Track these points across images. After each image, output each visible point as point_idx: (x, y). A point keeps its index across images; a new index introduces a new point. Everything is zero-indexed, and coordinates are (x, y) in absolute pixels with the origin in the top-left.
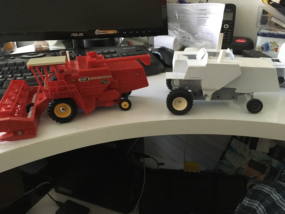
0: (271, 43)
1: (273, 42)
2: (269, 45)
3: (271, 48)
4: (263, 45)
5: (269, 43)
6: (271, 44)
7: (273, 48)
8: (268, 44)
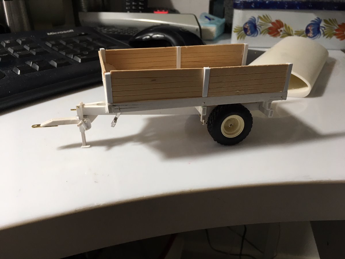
0: (259, 17)
1: (264, 16)
2: (256, 22)
3: (260, 29)
4: (246, 24)
5: (257, 19)
6: (260, 21)
7: (263, 28)
8: (255, 20)
